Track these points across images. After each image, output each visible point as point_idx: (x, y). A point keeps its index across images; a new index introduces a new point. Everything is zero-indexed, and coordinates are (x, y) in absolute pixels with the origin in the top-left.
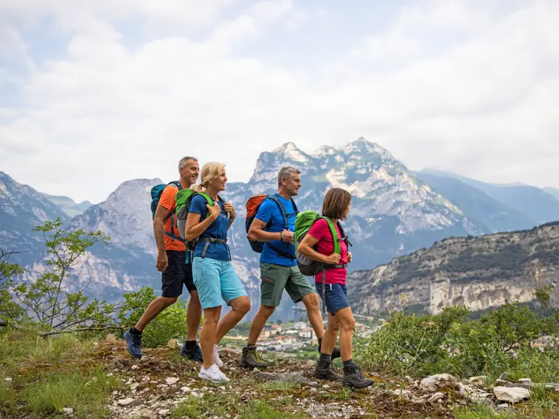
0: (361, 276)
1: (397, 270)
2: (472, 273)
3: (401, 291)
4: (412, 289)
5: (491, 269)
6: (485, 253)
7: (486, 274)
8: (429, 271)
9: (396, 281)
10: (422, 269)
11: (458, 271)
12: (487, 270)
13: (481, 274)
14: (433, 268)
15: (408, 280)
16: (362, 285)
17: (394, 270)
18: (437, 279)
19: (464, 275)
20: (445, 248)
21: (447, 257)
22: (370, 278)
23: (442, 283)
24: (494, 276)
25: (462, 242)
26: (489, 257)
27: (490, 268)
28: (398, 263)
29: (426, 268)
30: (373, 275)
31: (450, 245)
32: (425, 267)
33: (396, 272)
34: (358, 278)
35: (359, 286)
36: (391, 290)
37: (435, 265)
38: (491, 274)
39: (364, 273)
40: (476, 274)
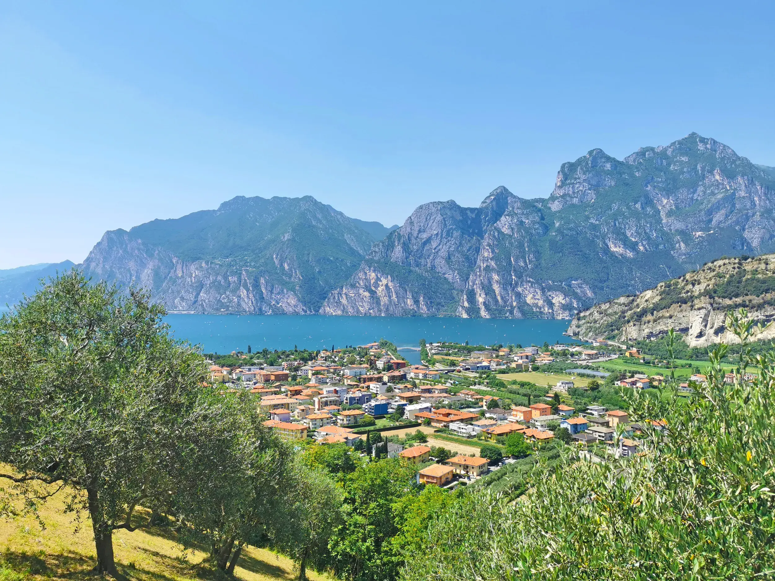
0: (628, 301)
1: (660, 295)
2: (739, 300)
3: (659, 318)
4: (671, 317)
5: (763, 295)
6: (760, 276)
7: (756, 300)
8: (692, 297)
9: (656, 308)
10: (684, 295)
11: (724, 297)
12: (758, 296)
13: (750, 301)
14: (696, 293)
15: (667, 307)
16: (627, 311)
17: (657, 295)
18: (696, 307)
19: (728, 302)
20: (714, 270)
21: (713, 281)
22: (635, 304)
23: (701, 311)
24: (765, 303)
25: (734, 264)
26: (764, 282)
27: (762, 293)
28: (663, 287)
29: (689, 294)
30: (638, 300)
31: (720, 266)
32: (688, 292)
33: (659, 297)
34: (624, 304)
35: (623, 312)
36: (649, 317)
37: (700, 290)
38: (762, 301)
39: (631, 298)
40: (744, 301)
